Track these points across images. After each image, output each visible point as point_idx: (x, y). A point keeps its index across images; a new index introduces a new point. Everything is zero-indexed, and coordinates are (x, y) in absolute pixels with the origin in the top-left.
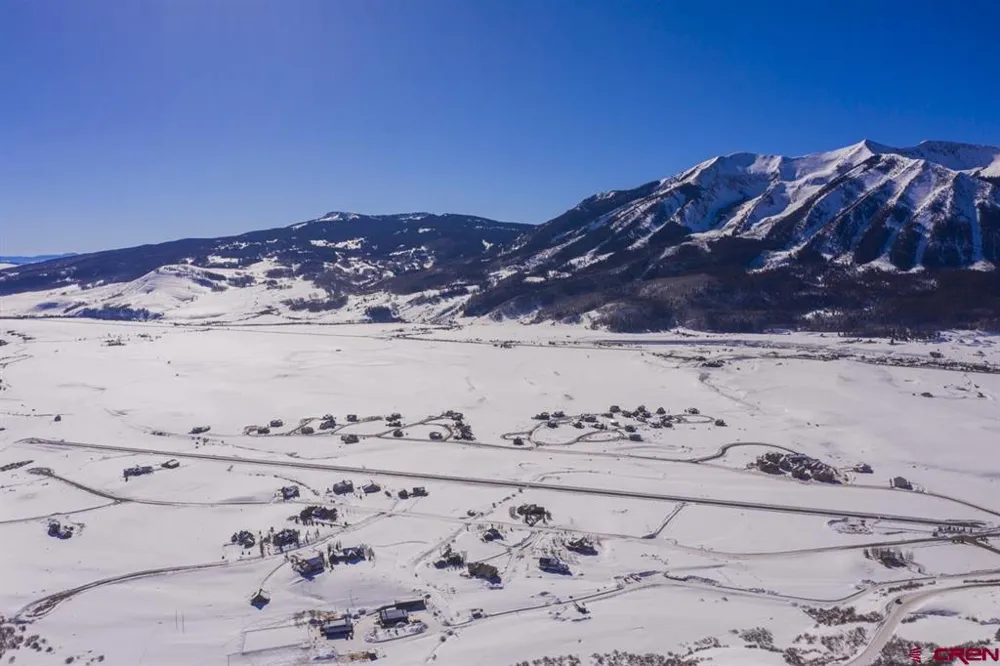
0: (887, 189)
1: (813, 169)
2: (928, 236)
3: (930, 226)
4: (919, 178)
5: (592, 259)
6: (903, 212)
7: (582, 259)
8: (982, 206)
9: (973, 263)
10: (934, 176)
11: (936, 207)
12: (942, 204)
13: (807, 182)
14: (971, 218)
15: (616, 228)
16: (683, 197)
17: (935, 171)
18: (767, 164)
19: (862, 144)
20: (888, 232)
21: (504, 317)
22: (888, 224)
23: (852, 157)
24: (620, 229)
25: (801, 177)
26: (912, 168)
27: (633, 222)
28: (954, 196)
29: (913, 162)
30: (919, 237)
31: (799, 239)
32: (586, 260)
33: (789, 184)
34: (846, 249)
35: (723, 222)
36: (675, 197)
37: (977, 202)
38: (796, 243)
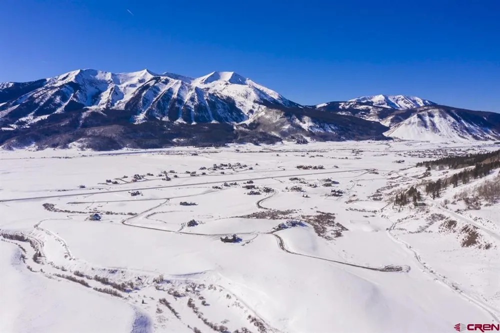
0: (170, 91)
1: (126, 80)
2: (193, 110)
3: (193, 107)
4: (181, 88)
5: (34, 118)
6: (180, 100)
7: (27, 118)
8: (207, 100)
9: (211, 121)
10: (186, 87)
11: (192, 99)
12: (194, 98)
13: (127, 86)
14: (205, 104)
15: (39, 102)
16: (71, 88)
17: (186, 85)
18: (105, 76)
19: (145, 71)
20: (178, 108)
21: (14, 148)
22: (177, 106)
23: (144, 76)
24: (42, 103)
25: (123, 83)
26: (177, 83)
27: (48, 100)
28: (197, 95)
29: (176, 81)
30: (190, 111)
31: (141, 111)
32: (30, 119)
33: (119, 86)
34: (164, 115)
35: (97, 102)
36: (67, 88)
37: (205, 98)
38: (141, 112)
